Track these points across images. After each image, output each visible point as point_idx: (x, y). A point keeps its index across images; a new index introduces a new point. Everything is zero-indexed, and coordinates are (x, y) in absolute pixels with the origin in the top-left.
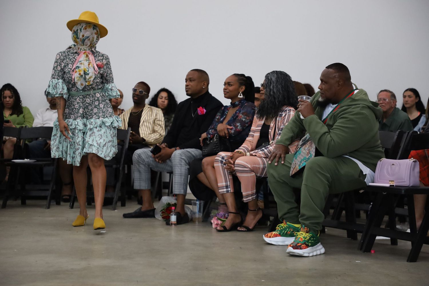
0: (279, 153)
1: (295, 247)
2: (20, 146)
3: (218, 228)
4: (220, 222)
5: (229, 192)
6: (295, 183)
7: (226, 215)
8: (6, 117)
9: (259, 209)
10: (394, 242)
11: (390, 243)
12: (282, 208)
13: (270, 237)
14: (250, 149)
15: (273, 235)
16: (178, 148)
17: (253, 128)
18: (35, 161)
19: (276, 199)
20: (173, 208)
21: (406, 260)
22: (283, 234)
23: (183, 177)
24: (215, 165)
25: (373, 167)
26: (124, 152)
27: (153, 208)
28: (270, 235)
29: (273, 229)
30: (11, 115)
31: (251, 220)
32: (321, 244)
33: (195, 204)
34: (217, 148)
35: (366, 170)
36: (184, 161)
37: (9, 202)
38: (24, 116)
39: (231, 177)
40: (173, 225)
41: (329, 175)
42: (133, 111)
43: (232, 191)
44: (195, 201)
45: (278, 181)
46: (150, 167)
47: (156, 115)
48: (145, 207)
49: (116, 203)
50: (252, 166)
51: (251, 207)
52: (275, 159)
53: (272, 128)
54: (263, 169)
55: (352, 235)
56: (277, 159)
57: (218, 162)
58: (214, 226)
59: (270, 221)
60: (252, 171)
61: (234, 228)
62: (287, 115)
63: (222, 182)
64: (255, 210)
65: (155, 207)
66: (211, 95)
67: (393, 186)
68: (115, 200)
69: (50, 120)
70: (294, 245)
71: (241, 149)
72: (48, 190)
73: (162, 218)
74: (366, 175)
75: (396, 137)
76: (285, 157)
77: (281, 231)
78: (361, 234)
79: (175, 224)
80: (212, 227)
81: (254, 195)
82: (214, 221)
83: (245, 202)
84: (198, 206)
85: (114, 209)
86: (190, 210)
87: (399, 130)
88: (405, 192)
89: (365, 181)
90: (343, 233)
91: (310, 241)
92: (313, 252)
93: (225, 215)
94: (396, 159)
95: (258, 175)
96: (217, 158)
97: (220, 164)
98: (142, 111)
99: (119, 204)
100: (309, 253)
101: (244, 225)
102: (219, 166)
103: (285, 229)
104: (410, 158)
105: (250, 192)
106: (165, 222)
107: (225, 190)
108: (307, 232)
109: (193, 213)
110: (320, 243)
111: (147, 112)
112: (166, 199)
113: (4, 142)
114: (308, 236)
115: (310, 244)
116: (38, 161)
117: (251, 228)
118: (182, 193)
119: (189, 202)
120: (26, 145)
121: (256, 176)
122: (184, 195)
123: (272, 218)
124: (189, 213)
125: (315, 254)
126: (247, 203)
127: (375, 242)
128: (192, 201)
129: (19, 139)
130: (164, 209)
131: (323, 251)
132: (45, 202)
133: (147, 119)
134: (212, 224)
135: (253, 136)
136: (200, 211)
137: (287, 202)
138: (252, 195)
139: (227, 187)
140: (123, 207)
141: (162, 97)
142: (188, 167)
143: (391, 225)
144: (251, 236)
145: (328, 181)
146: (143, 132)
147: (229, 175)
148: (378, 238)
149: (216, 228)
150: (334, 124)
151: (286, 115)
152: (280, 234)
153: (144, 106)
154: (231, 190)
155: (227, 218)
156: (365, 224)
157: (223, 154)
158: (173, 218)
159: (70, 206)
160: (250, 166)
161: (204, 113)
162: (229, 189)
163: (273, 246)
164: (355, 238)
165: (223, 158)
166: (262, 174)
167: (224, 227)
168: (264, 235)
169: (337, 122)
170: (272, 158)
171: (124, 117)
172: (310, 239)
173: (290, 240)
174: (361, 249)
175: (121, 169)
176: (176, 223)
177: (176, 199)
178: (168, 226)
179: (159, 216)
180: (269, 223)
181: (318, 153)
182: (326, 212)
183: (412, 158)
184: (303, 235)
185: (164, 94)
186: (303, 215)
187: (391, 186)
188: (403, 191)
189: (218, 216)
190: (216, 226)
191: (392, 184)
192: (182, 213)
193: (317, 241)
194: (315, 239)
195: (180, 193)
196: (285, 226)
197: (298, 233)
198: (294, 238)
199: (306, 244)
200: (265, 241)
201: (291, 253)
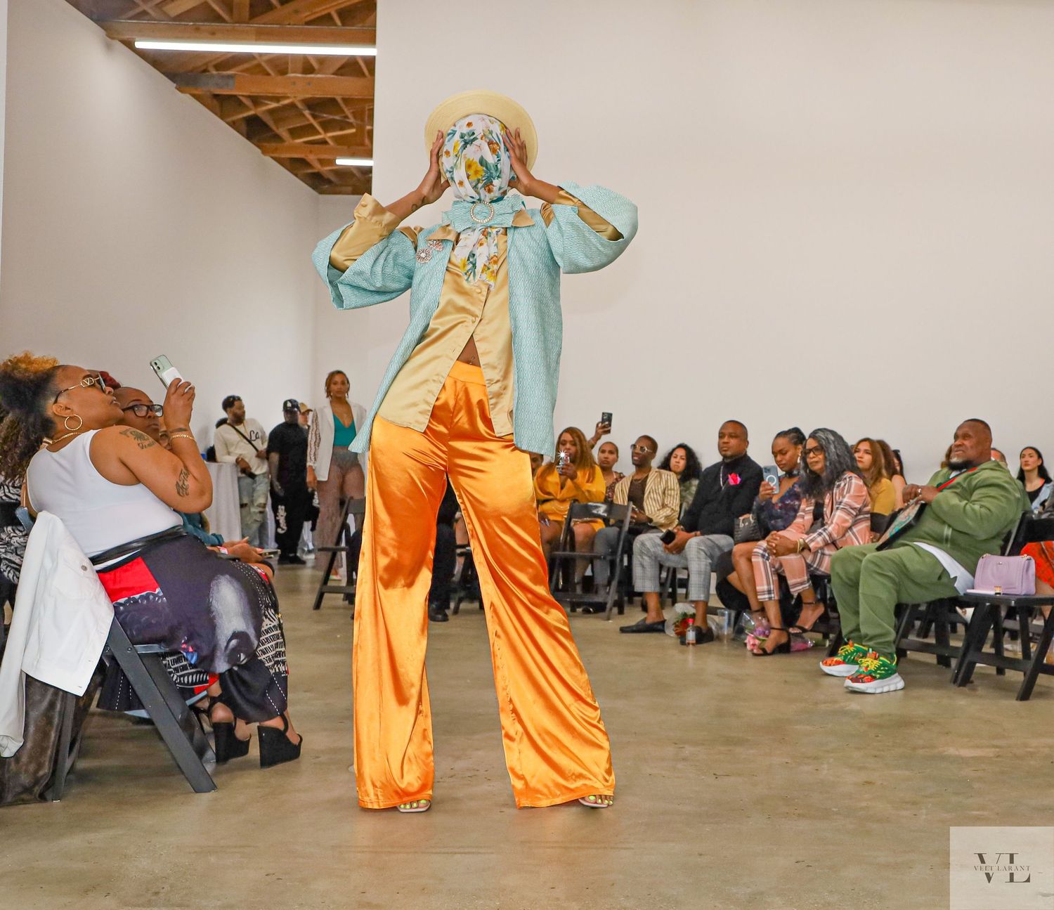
1: (856, 679)
3: (755, 651)
4: (757, 642)
5: (773, 599)
7: (767, 632)
10: (1000, 671)
11: (994, 673)
13: (830, 665)
15: (834, 662)
16: (699, 533)
20: (691, 620)
21: (1015, 699)
22: (847, 660)
23: (703, 576)
24: (753, 560)
26: (622, 537)
27: (662, 620)
28: (830, 662)
32: (899, 674)
33: (723, 615)
35: (955, 570)
36: (703, 553)
37: (463, 606)
39: (775, 578)
40: (691, 646)
42: (635, 478)
43: (776, 598)
45: (847, 583)
46: (659, 559)
47: (667, 482)
48: (651, 618)
49: (611, 609)
55: (944, 661)
57: (757, 554)
58: (749, 647)
59: (830, 641)
62: (847, 485)
63: (763, 585)
65: (666, 618)
66: (749, 458)
67: (999, 594)
68: (608, 606)
70: (854, 676)
73: (676, 633)
74: (957, 577)
77: (846, 656)
78: (956, 659)
79: (693, 644)
80: (747, 649)
82: (750, 640)
84: (726, 618)
85: (608, 619)
86: (715, 623)
88: (1015, 602)
89: (956, 586)
90: (931, 659)
91: (878, 672)
96: (755, 550)
97: (760, 560)
98: (647, 477)
99: (615, 610)
100: (875, 689)
102: (758, 562)
103: (852, 653)
104: (1023, 554)
106: (679, 641)
107: (767, 596)
108: (876, 659)
109: (720, 627)
110: (897, 674)
111: (654, 479)
112: (681, 608)
114: (876, 663)
115: (878, 676)
118: (702, 599)
119: (714, 611)
122: (706, 603)
124: (713, 628)
125: (886, 689)
127: (975, 671)
128: (719, 611)
130: (678, 621)
131: (901, 684)
133: (654, 488)
134: (745, 645)
136: (729, 624)
139: (769, 592)
140: (620, 616)
141: (677, 455)
142: (710, 561)
146: (649, 508)
147: (773, 575)
148: (978, 665)
149: (752, 650)
151: (845, 485)
152: (844, 660)
153: (650, 470)
154: (775, 596)
155: (767, 636)
156: (960, 645)
158: (691, 636)
161: (738, 483)
162: (773, 595)
163: (832, 677)
164: (948, 665)
165: (765, 550)
167: (764, 650)
168: (820, 662)
171: (622, 487)
172: (878, 669)
174: (955, 682)
175: (618, 560)
176: (695, 642)
177: (695, 608)
178: (684, 647)
179: (671, 632)
183: (1026, 555)
185: (681, 452)
187: (996, 594)
188: (1013, 602)
189: (755, 633)
190: (752, 647)
191: (998, 591)
192: (703, 628)
193: (890, 672)
194: (886, 668)
195: (699, 599)
196: (852, 649)
197: (863, 660)
198: (858, 666)
199: (872, 676)
200: (822, 671)
201: (850, 689)
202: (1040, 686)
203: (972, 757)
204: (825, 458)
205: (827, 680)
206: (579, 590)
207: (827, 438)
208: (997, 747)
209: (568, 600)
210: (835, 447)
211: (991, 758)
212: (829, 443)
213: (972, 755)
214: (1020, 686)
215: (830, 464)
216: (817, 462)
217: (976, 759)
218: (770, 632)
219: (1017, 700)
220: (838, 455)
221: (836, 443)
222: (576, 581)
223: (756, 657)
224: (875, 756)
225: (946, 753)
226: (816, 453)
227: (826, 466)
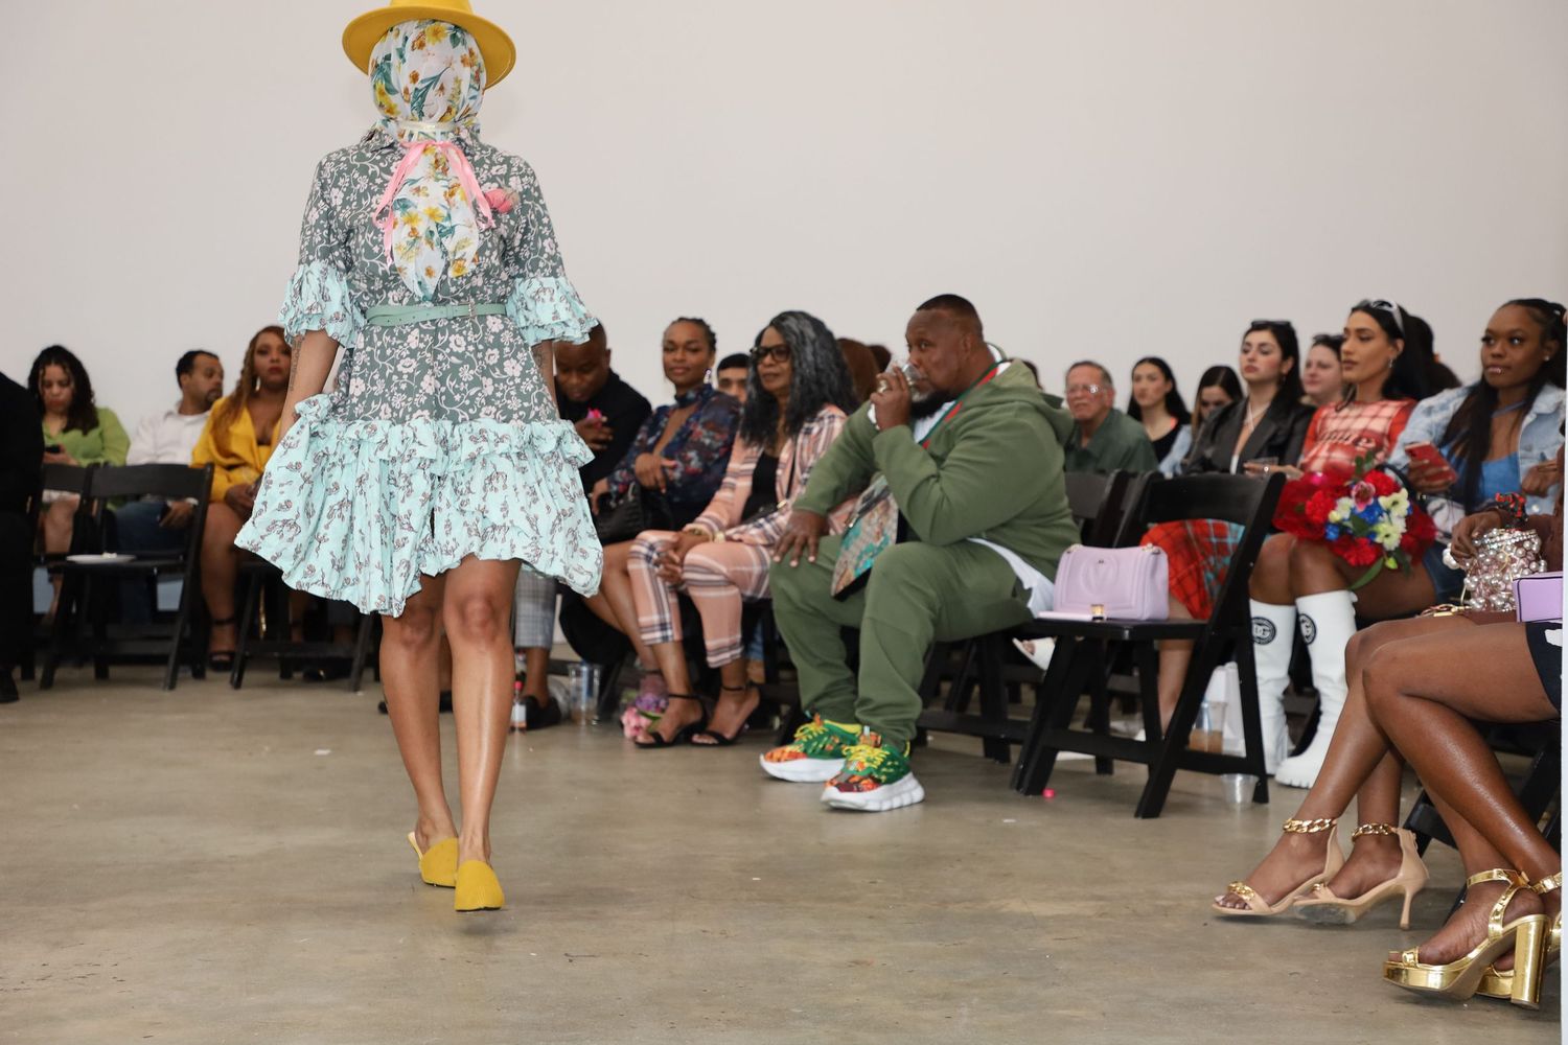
0: (802, 533)
1: (846, 786)
2: (92, 519)
3: (641, 739)
4: (644, 721)
5: (670, 639)
6: (845, 613)
8: (50, 437)
9: (752, 684)
10: (1104, 766)
11: (1093, 768)
12: (812, 682)
13: (779, 760)
14: (725, 522)
15: (786, 755)
17: (733, 465)
18: (132, 561)
19: (795, 659)
21: (1133, 815)
22: (814, 751)
23: (541, 601)
24: (631, 566)
25: (1049, 568)
28: (778, 756)
29: (787, 738)
30: (66, 430)
31: (730, 714)
32: (914, 776)
33: (579, 674)
34: (637, 520)
35: (1030, 577)
38: (101, 435)
39: (673, 600)
40: (517, 733)
41: (932, 593)
43: (676, 638)
44: (578, 666)
45: (799, 608)
49: (360, 671)
50: (732, 569)
51: (730, 681)
52: (789, 553)
53: (786, 464)
54: (761, 577)
55: (996, 750)
56: (795, 550)
57: (638, 558)
58: (628, 732)
59: (781, 718)
60: (730, 582)
61: (684, 736)
62: (824, 431)
63: (650, 613)
64: (739, 689)
67: (1101, 618)
68: (356, 664)
69: (177, 443)
70: (843, 780)
71: (701, 523)
72: (168, 638)
74: (1030, 590)
75: (1108, 489)
76: (817, 545)
77: (808, 743)
78: (1020, 747)
79: (521, 729)
80: (623, 736)
81: (735, 649)
82: (630, 720)
83: (712, 666)
84: (585, 680)
85: (356, 689)
86: (563, 690)
87: (1117, 471)
88: (1131, 634)
89: (1030, 605)
90: (973, 746)
91: (884, 770)
92: (890, 798)
93: (657, 703)
94: (1109, 546)
95: (749, 593)
96: (635, 549)
97: (644, 565)
100: (880, 803)
101: (712, 728)
102: (640, 571)
103: (819, 738)
104: (1145, 544)
105: (726, 641)
108: (877, 746)
109: (573, 698)
110: (910, 775)
113: (49, 506)
114: (879, 755)
115: (883, 778)
116: (140, 558)
117: (728, 736)
118: (540, 644)
119: (561, 668)
120: (106, 513)
121: (743, 596)
122: (546, 651)
123: (785, 709)
124: (560, 698)
125: (896, 803)
126: (718, 671)
127: (1056, 766)
128: (571, 668)
129: (87, 499)
131: (918, 793)
132: (162, 672)
134: (622, 726)
135: (733, 488)
136: (590, 692)
137: (824, 665)
138: (731, 647)
139: (663, 626)
143: (1099, 720)
144: (729, 757)
145: (932, 609)
147: (669, 595)
148: (1062, 756)
149: (635, 738)
150: (946, 454)
151: (821, 430)
152: (805, 752)
154: (674, 633)
155: (663, 711)
156: (1028, 719)
157: (651, 537)
159: (231, 682)
160: (724, 569)
162: (669, 633)
164: (1004, 758)
165: (652, 548)
166: (757, 589)
167: (657, 736)
168: (762, 757)
169: (958, 447)
170: (783, 548)
172: (883, 764)
173: (832, 768)
174: (1019, 787)
176: (524, 725)
177: (525, 662)
180: (777, 723)
181: (905, 533)
182: (927, 691)
183: (1149, 546)
184: (866, 755)
186: (865, 702)
187: (1095, 618)
188: (1127, 632)
189: (639, 706)
190: (634, 732)
191: (1098, 614)
192: (541, 699)
193: (901, 770)
194: (896, 763)
195: (535, 644)
196: (820, 729)
197: (853, 749)
198: (842, 761)
199: (873, 778)
200: (763, 771)
201: (833, 804)
202: (1179, 792)
203: (1052, 917)
204: (793, 369)
205: (776, 788)
206: (296, 637)
207: (802, 333)
208: (1100, 898)
209: (276, 654)
210: (814, 354)
211: (1089, 917)
212: (804, 343)
213: (1055, 913)
214: (1140, 793)
215: (802, 382)
216: (776, 375)
217: (1058, 918)
218: (667, 704)
219: (1137, 815)
220: (817, 369)
221: (817, 344)
222: (291, 619)
223: (643, 750)
224: (871, 917)
225: (1004, 910)
226: (777, 358)
227: (792, 385)
